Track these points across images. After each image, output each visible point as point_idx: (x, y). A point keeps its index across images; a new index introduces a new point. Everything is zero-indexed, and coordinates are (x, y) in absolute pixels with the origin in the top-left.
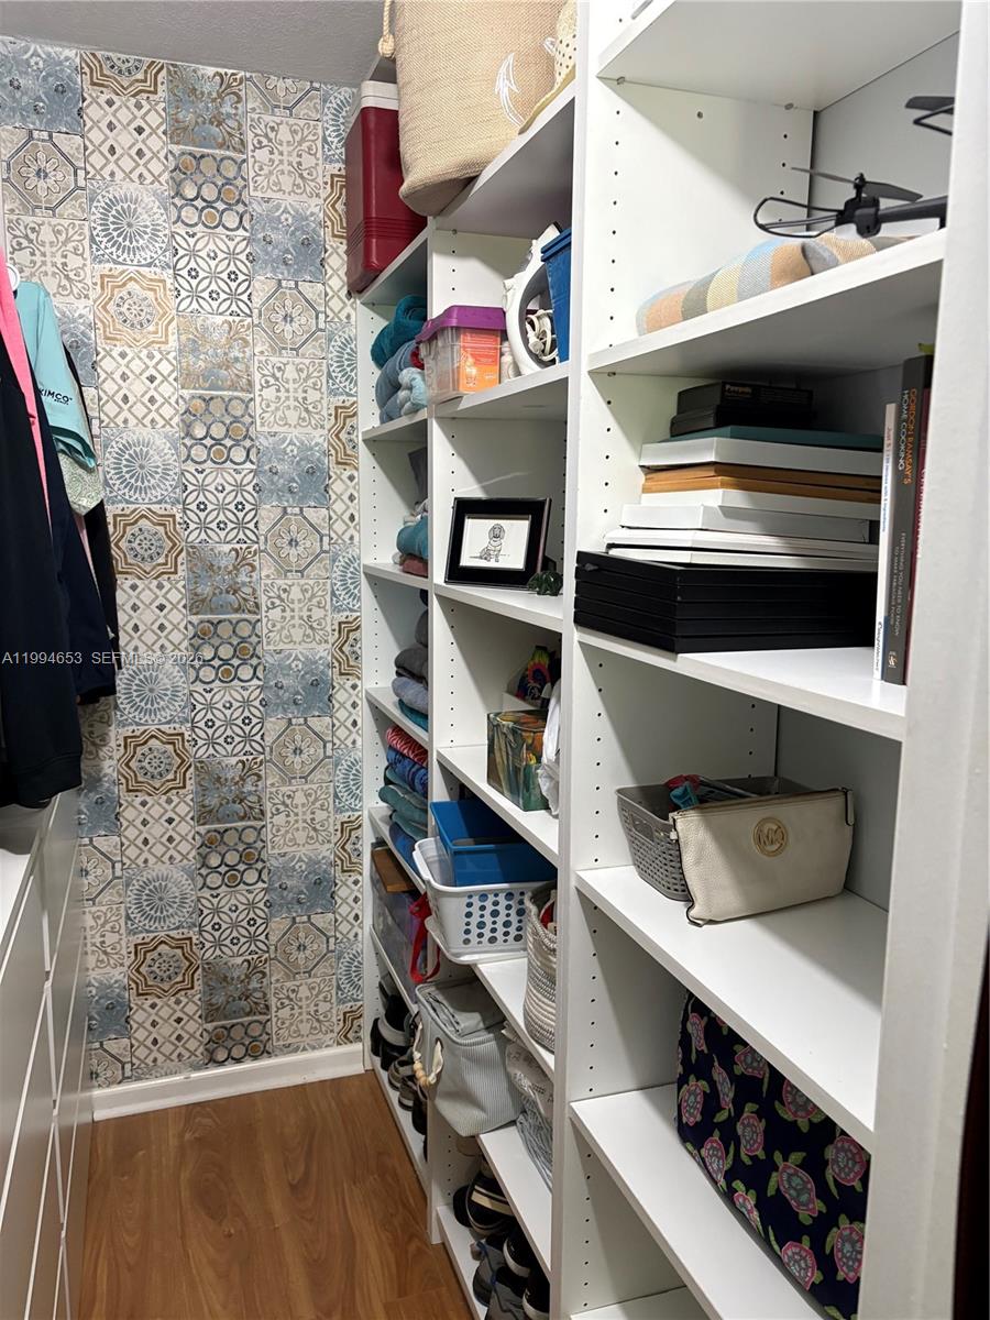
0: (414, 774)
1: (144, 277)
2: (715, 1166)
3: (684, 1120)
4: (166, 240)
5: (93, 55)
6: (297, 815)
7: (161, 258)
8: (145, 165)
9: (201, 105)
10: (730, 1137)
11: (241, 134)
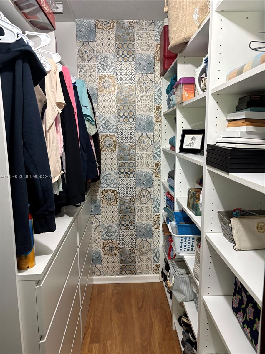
0: (171, 204)
1: (109, 76)
2: (240, 320)
3: (234, 306)
4: (115, 66)
5: (98, 21)
6: (143, 213)
7: (114, 71)
8: (110, 48)
9: (124, 30)
10: (245, 313)
11: (134, 37)
